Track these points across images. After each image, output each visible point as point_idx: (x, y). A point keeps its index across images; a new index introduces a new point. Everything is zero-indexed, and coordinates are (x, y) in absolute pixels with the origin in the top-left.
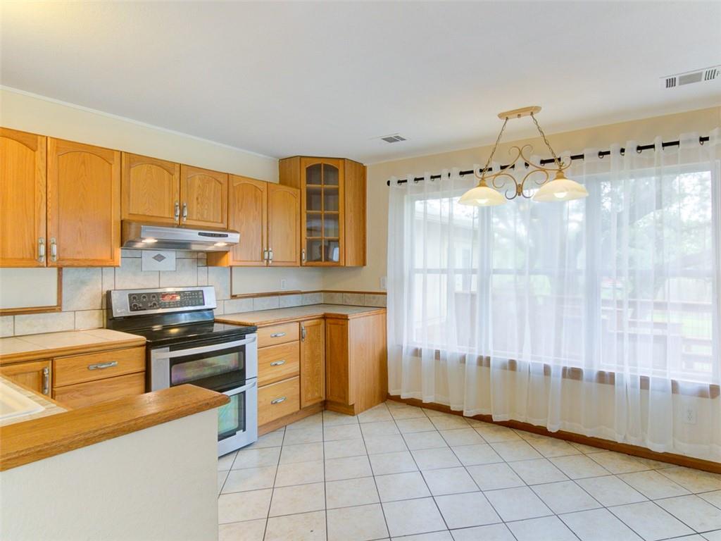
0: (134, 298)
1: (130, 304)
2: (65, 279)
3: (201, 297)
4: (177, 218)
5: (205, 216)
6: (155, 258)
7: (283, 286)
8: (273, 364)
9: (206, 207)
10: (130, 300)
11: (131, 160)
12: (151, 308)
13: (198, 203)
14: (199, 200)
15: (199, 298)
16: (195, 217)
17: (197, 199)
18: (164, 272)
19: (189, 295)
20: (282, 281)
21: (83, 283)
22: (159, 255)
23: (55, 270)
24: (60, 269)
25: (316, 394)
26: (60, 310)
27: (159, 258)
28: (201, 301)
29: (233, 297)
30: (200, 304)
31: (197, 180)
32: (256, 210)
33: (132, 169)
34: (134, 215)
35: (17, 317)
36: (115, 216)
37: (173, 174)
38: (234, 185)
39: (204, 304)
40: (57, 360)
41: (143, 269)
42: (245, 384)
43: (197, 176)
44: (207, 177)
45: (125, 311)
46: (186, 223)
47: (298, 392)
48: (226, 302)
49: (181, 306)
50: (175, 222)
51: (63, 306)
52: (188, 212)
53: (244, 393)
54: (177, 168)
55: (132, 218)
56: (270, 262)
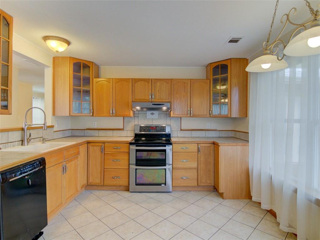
0: (142, 127)
1: (140, 129)
2: (125, 120)
4: (151, 99)
5: (161, 97)
6: (151, 114)
7: (208, 127)
8: (182, 161)
9: (162, 94)
11: (135, 81)
12: (146, 131)
13: (159, 93)
14: (159, 91)
16: (157, 98)
17: (158, 91)
18: (154, 119)
19: (160, 128)
20: (207, 124)
21: (130, 122)
22: (152, 113)
23: (123, 117)
24: (124, 117)
25: (208, 181)
26: (123, 130)
27: (152, 114)
28: (165, 130)
29: (181, 130)
30: (164, 132)
31: (158, 84)
32: (185, 92)
33: (136, 84)
34: (136, 99)
35: (114, 131)
36: (130, 100)
37: (149, 83)
38: (174, 83)
39: (165, 132)
40: (105, 144)
41: (147, 118)
42: (166, 166)
43: (158, 82)
44: (163, 82)
45: (138, 132)
46: (154, 101)
47: (196, 177)
48: (178, 132)
49: (157, 132)
50: (150, 101)
51: (124, 129)
52: (155, 96)
53: (165, 169)
54: (150, 81)
55: (135, 100)
56: (192, 115)
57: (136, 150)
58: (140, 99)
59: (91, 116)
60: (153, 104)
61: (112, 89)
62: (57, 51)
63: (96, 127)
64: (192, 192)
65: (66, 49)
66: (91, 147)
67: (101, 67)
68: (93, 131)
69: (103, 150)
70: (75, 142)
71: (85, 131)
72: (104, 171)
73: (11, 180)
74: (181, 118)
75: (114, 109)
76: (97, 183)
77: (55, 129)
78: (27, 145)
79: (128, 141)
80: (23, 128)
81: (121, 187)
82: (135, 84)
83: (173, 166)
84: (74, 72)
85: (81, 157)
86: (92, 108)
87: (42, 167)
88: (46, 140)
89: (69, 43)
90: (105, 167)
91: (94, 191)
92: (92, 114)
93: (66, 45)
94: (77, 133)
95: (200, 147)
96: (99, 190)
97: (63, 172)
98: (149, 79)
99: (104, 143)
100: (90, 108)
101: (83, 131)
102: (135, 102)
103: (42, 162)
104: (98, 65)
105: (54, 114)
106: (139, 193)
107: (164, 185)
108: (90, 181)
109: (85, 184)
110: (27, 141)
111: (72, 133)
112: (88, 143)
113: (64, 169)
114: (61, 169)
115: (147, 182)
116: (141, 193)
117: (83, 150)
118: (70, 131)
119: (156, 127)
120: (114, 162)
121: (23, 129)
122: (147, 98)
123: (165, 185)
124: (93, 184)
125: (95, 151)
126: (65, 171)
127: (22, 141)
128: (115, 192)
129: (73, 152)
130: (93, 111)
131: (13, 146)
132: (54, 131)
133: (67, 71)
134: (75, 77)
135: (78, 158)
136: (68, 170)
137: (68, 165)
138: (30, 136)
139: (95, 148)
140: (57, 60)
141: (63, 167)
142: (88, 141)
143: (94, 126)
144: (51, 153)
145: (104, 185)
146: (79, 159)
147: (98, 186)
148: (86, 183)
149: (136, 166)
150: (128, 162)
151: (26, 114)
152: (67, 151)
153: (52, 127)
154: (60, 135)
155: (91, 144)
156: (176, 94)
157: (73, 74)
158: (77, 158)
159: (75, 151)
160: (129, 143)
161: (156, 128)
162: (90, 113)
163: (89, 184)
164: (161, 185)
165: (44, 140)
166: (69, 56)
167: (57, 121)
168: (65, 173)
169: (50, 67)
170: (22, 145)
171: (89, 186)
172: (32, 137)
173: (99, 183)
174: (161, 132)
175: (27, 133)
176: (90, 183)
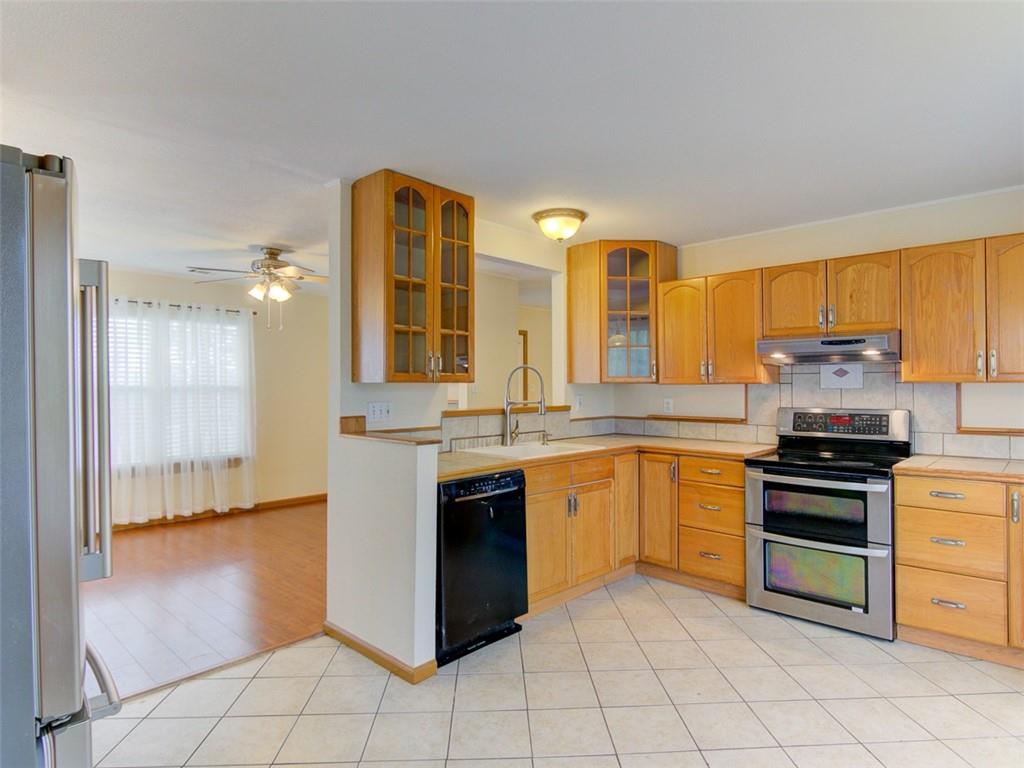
0: (800, 417)
1: (794, 423)
2: (750, 395)
3: (884, 423)
4: (823, 327)
5: (863, 317)
6: (835, 373)
9: (865, 305)
10: (795, 418)
11: (769, 276)
12: (815, 430)
13: (852, 302)
14: (854, 296)
15: (880, 426)
16: (848, 321)
17: (851, 297)
18: (847, 390)
19: (867, 420)
21: (764, 399)
22: (841, 369)
23: (743, 386)
24: (746, 385)
26: (746, 424)
27: (841, 373)
28: (884, 429)
29: (961, 431)
30: (881, 433)
31: (850, 272)
32: (960, 291)
33: (773, 283)
34: (775, 330)
35: (718, 425)
36: (758, 334)
37: (816, 275)
38: (912, 262)
39: (887, 433)
40: (681, 458)
41: (822, 386)
42: (866, 547)
43: (850, 268)
44: (865, 265)
45: (788, 430)
46: (833, 330)
47: (1003, 612)
48: (947, 437)
49: (853, 433)
50: (821, 331)
51: (749, 418)
52: (838, 315)
53: (865, 558)
54: (822, 267)
55: (773, 333)
56: (995, 374)
57: (765, 482)
58: (786, 328)
59: (653, 383)
60: (822, 343)
61: (704, 307)
62: (560, 240)
63: (671, 412)
64: (982, 666)
65: (578, 230)
66: (646, 462)
67: (684, 247)
68: (665, 422)
69: (675, 475)
70: (603, 445)
71: (647, 421)
72: (679, 530)
73: (457, 500)
74: (958, 385)
75: (710, 362)
76: (661, 561)
77: (575, 413)
78: (511, 445)
79: (742, 456)
80: (503, 410)
81: (727, 587)
82: (771, 284)
83: (899, 553)
84: (609, 275)
85: (618, 484)
86: (654, 362)
87: (516, 488)
88: (550, 438)
89: (582, 216)
90: (681, 522)
91: (656, 580)
92: (654, 377)
93: (577, 222)
94: (629, 427)
95: (1016, 497)
96: (668, 581)
97: (570, 510)
98: (818, 262)
99: (677, 454)
100: (650, 360)
101: (642, 421)
102: (770, 339)
103: (517, 477)
104: (671, 246)
105: (570, 379)
106: (776, 617)
107: (861, 610)
108: (647, 553)
109: (634, 556)
110: (511, 436)
111: (617, 426)
112: (641, 451)
113: (572, 506)
114: (564, 503)
115: (802, 589)
116: (784, 618)
117: (625, 468)
118: (613, 420)
119: (850, 415)
120: (702, 510)
121: (503, 412)
122: (811, 325)
123: (866, 610)
124: (653, 562)
125: (657, 473)
126: (572, 509)
127: (503, 435)
128: (709, 595)
129: (595, 469)
130: (658, 371)
131: (487, 445)
132: (572, 418)
133: (595, 274)
134: (611, 286)
135: (610, 486)
136: (580, 508)
137: (581, 499)
138: (517, 427)
139: (657, 466)
140: (574, 253)
141: (570, 501)
142: (639, 447)
143: (668, 408)
144: (539, 464)
145: (678, 571)
146: (612, 488)
147: (666, 568)
148: (637, 555)
149: (765, 530)
150: (742, 517)
151: (509, 379)
152: (579, 465)
153: (567, 409)
154: (586, 429)
155: (647, 455)
156: (923, 298)
157: (609, 280)
158: (607, 486)
159: (601, 468)
160: (741, 461)
161: (850, 420)
162: (651, 376)
163: (643, 559)
164: (850, 609)
165: (545, 437)
166: (597, 239)
167: (580, 395)
168: (575, 515)
169: (560, 273)
170: (502, 444)
171: (645, 565)
172: (520, 429)
173: (666, 562)
174: (869, 433)
175: (512, 419)
176: (647, 557)
